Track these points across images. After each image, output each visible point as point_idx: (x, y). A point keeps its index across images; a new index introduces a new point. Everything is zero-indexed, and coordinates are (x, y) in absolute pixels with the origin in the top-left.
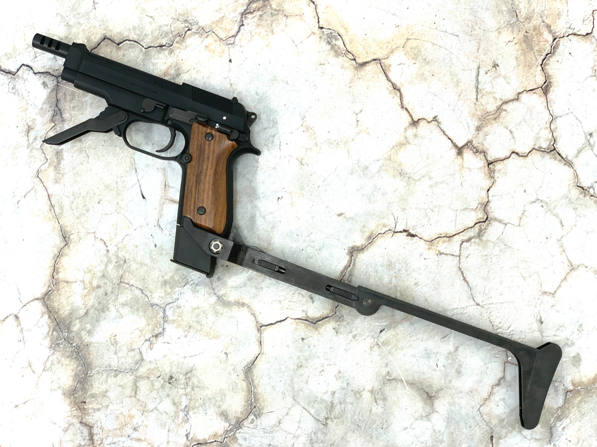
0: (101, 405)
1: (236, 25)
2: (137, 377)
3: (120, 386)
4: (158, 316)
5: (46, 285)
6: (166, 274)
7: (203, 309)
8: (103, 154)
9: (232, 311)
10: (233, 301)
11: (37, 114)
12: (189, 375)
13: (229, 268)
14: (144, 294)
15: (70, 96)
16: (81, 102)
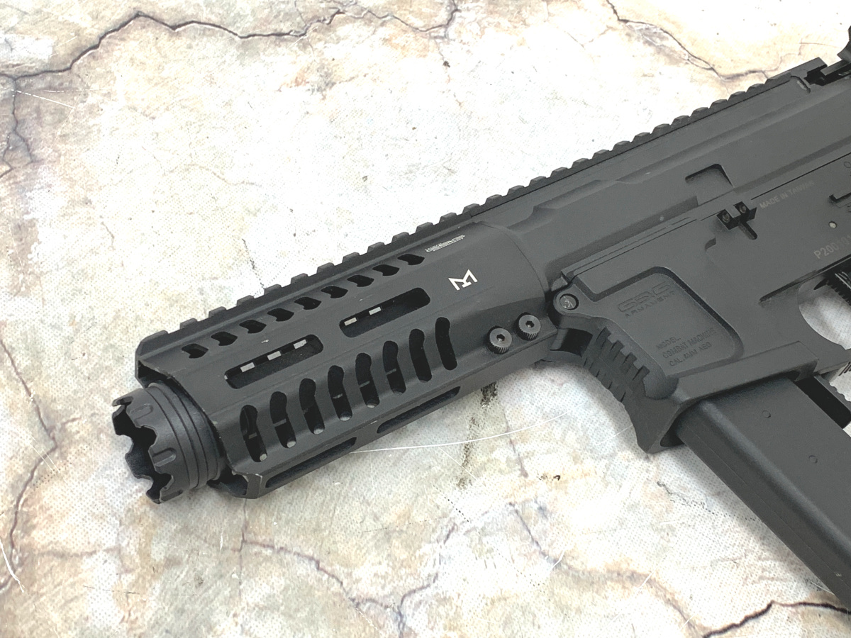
4: (382, 635)
7: (520, 601)
9: (606, 598)
10: (602, 570)
13: (566, 481)
14: (326, 572)
15: (52, 114)
16: (82, 127)
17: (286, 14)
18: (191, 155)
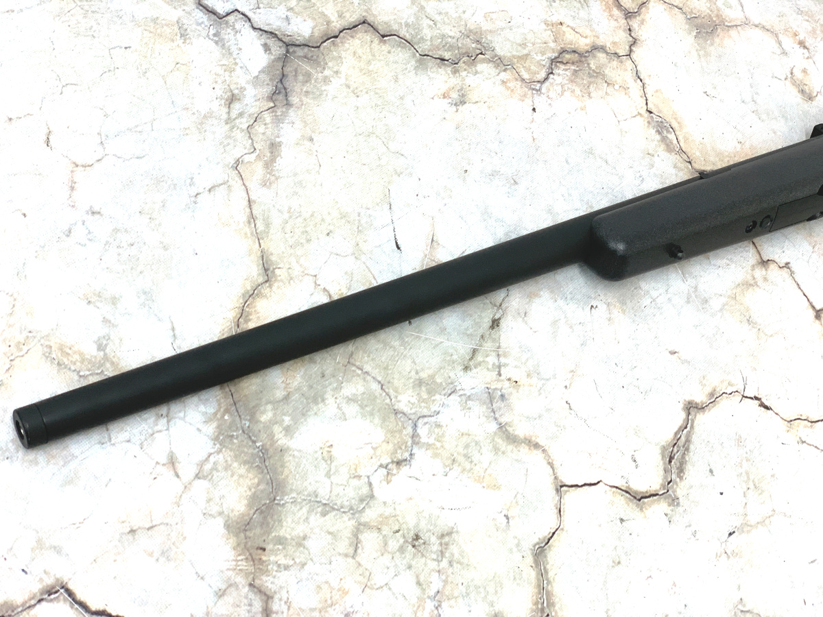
0: (293, 559)
1: (544, 70)
2: (360, 524)
3: (330, 533)
4: (405, 432)
6: (423, 370)
7: (476, 439)
9: (519, 451)
10: (522, 436)
11: (248, 82)
12: (447, 539)
13: (519, 386)
14: (385, 391)
15: (303, 75)
16: (318, 89)
17: (450, 46)
18: (373, 127)
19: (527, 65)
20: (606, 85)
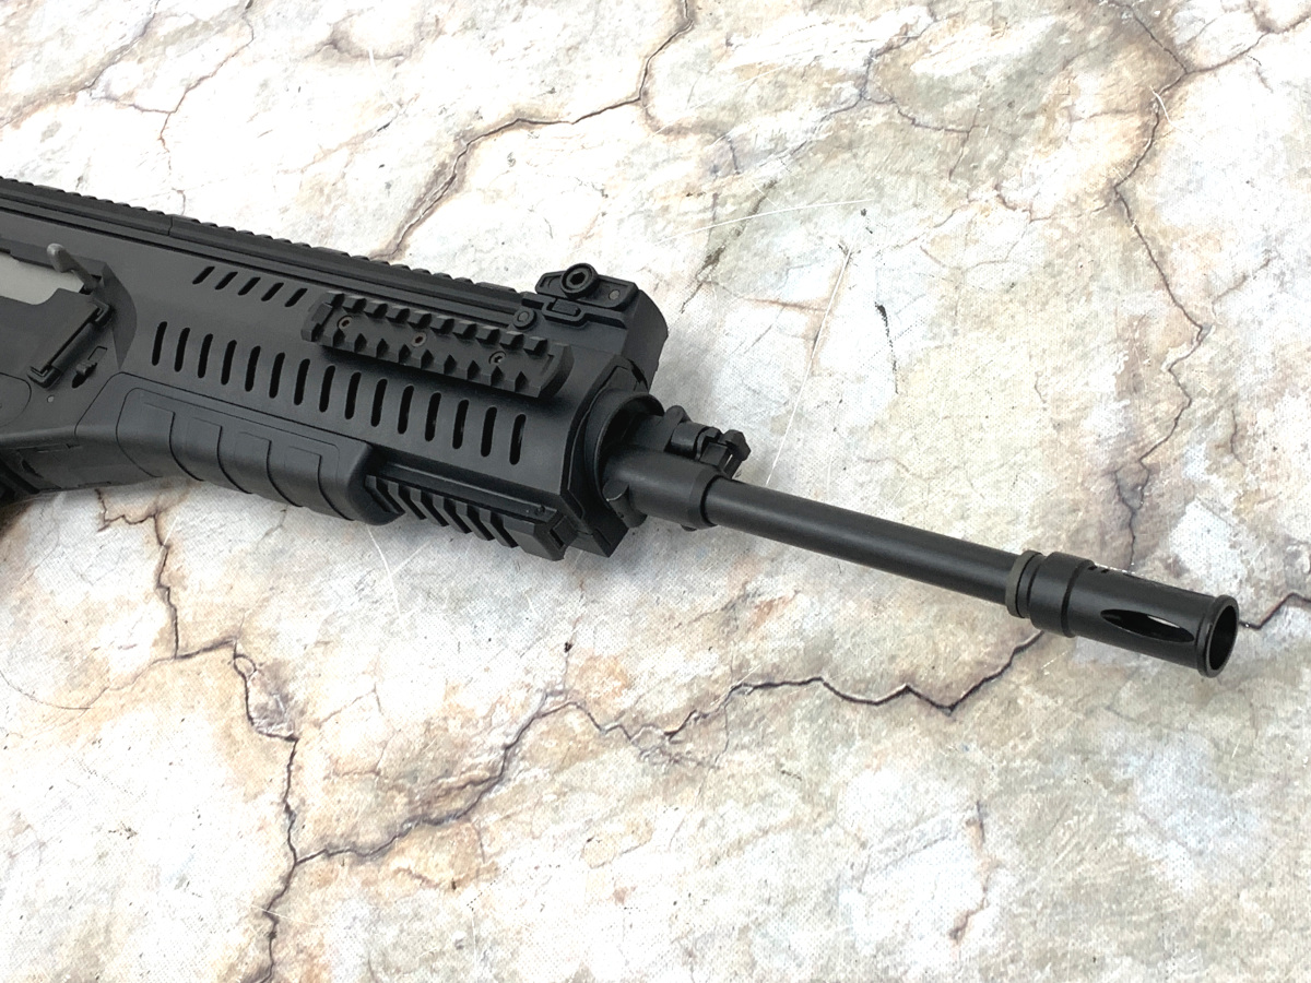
1: (524, 748)
4: (879, 83)
5: (1180, 99)
6: (845, 162)
8: (988, 397)
9: (698, 117)
10: (691, 134)
11: (1205, 485)
18: (929, 491)
19: (564, 747)
20: (380, 766)
